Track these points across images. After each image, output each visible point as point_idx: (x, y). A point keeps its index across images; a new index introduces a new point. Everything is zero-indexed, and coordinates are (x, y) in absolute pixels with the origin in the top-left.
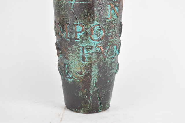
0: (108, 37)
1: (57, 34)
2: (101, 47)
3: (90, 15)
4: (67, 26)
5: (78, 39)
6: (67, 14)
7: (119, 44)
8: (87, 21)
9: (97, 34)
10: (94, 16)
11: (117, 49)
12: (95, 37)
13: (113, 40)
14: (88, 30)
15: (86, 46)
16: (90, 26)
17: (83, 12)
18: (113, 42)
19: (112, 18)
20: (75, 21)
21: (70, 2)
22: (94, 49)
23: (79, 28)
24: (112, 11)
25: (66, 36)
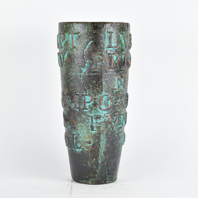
0: (115, 107)
2: (109, 117)
3: (99, 86)
4: (76, 96)
5: (87, 109)
6: (76, 85)
7: (125, 115)
8: (96, 92)
9: (105, 104)
10: (102, 87)
11: (124, 119)
12: (103, 107)
13: (120, 109)
14: (97, 100)
15: (94, 116)
16: (99, 96)
17: (92, 83)
18: (120, 112)
19: (119, 89)
20: (84, 92)
21: (80, 74)
22: (102, 118)
23: (88, 99)
24: (119, 82)
25: (75, 107)
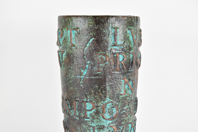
0: (122, 115)
1: (65, 111)
2: (114, 127)
3: (102, 91)
4: (76, 103)
5: (88, 118)
6: (76, 90)
7: (134, 122)
8: (99, 98)
9: (109, 112)
10: (106, 93)
11: (132, 128)
12: (107, 116)
13: (127, 118)
14: (99, 108)
15: (97, 126)
16: (102, 103)
17: (94, 88)
18: (128, 121)
19: (126, 94)
20: (85, 98)
21: (79, 76)
22: (106, 129)
23: (89, 106)
24: (126, 86)
25: (75, 114)
